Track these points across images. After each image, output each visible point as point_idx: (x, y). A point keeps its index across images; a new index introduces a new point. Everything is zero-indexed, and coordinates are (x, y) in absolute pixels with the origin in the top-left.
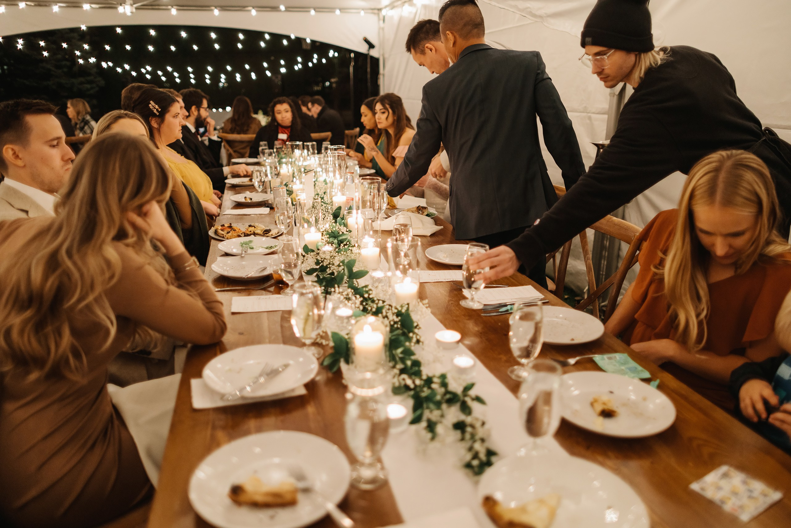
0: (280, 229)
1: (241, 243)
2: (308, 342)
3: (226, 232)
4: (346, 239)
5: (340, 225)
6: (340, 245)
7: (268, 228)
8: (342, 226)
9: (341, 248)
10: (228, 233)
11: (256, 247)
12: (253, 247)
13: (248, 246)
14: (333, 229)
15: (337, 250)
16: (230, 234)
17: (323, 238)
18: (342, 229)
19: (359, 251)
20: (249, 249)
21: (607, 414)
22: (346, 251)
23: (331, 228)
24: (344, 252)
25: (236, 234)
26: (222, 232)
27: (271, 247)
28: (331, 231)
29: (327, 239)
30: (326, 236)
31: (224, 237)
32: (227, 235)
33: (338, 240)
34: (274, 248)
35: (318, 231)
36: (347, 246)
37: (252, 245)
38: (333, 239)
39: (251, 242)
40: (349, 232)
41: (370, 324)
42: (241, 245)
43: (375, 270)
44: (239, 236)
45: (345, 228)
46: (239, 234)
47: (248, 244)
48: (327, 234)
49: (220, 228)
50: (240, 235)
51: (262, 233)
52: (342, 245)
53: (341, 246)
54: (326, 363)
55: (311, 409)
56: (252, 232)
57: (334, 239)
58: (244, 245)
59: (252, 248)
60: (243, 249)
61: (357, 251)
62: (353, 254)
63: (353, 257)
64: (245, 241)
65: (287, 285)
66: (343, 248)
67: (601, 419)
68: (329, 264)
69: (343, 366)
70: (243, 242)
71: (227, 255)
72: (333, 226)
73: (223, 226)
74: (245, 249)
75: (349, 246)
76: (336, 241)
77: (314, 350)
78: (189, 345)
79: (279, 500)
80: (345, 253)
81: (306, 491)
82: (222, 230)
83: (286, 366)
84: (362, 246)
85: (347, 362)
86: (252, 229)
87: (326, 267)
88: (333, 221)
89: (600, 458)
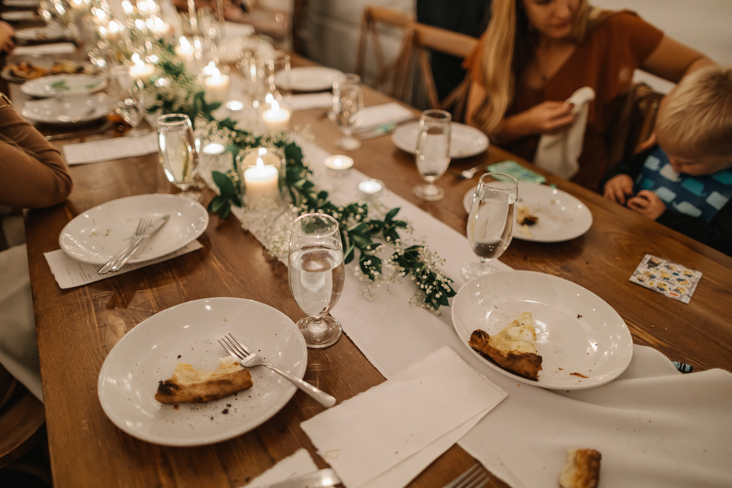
0: (96, 66)
2: (183, 187)
3: (26, 72)
7: (80, 65)
10: (29, 72)
11: (73, 87)
12: (69, 88)
16: (32, 74)
21: (530, 221)
25: (40, 74)
26: (20, 73)
27: (93, 86)
31: (25, 77)
32: (29, 76)
37: (66, 85)
39: (63, 81)
41: (262, 157)
42: (53, 85)
43: (228, 101)
44: (45, 75)
46: (43, 73)
47: (61, 84)
49: (15, 68)
51: (74, 71)
54: (215, 209)
55: (215, 264)
58: (56, 85)
60: (57, 90)
64: (55, 80)
65: (129, 126)
67: (526, 228)
68: (174, 98)
69: (235, 210)
70: (54, 82)
71: (36, 98)
73: (19, 65)
77: (192, 195)
78: (25, 211)
79: (228, 388)
81: (257, 366)
82: (19, 70)
83: (166, 219)
85: (239, 204)
87: (172, 102)
89: (540, 266)
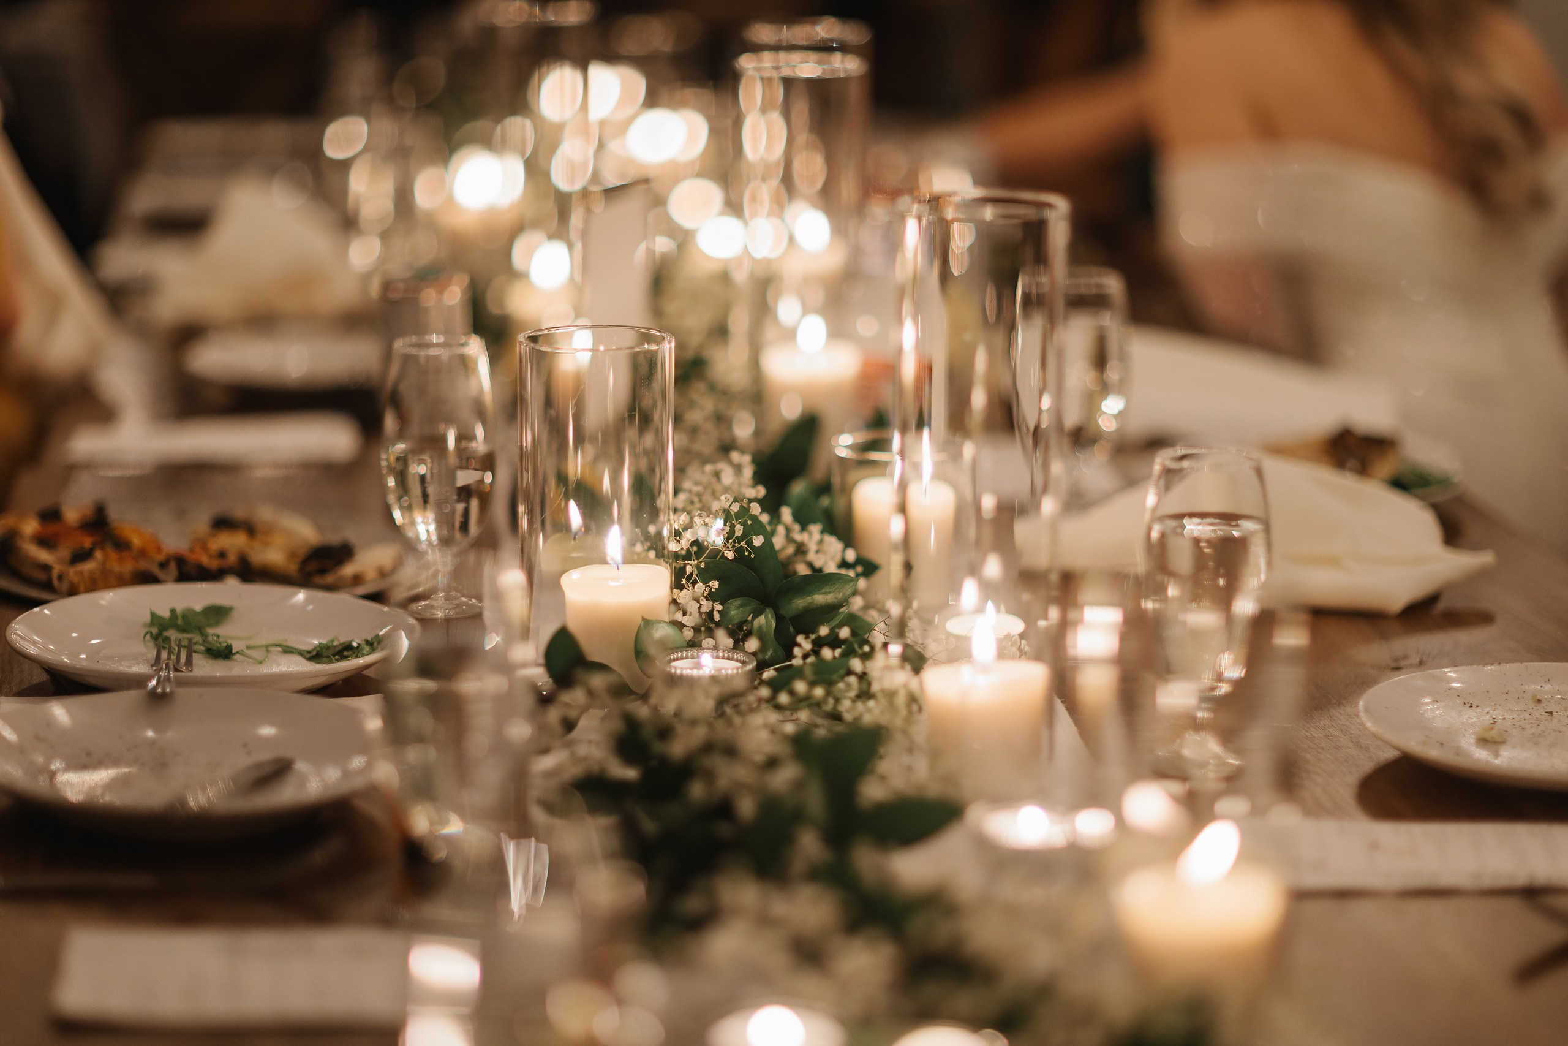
1: (155, 619)
3: (64, 552)
4: (829, 611)
5: (803, 520)
6: (787, 647)
7: (333, 538)
8: (815, 529)
9: (797, 662)
10: (81, 556)
11: (248, 647)
12: (229, 648)
13: (197, 638)
14: (750, 543)
15: (769, 674)
16: (88, 566)
17: (684, 596)
18: (812, 547)
19: (914, 683)
20: (198, 660)
22: (825, 675)
23: (739, 530)
24: (812, 684)
25: (127, 567)
26: (44, 556)
27: (345, 651)
28: (739, 551)
29: (706, 605)
30: (700, 587)
31: (56, 582)
32: (72, 572)
33: (779, 618)
34: (364, 655)
35: (652, 554)
36: (838, 651)
37: (224, 633)
38: (749, 608)
39: (218, 614)
40: (859, 569)
42: (155, 631)
43: (1006, 800)
44: (146, 578)
45: (834, 545)
46: (143, 565)
47: (200, 630)
48: (705, 575)
49: (30, 526)
50: (156, 570)
51: (293, 568)
52: (804, 643)
53: (797, 651)
56: (232, 558)
57: (754, 604)
58: (172, 634)
59: (224, 653)
60: (164, 655)
61: (900, 678)
62: (871, 703)
63: (871, 713)
64: (180, 607)
66: (811, 659)
68: (708, 748)
70: (166, 614)
72: (755, 519)
73: (51, 515)
74: (173, 657)
75: (849, 653)
76: (765, 621)
80: (819, 692)
82: (43, 541)
84: (932, 648)
86: (233, 542)
87: (686, 770)
88: (751, 493)
